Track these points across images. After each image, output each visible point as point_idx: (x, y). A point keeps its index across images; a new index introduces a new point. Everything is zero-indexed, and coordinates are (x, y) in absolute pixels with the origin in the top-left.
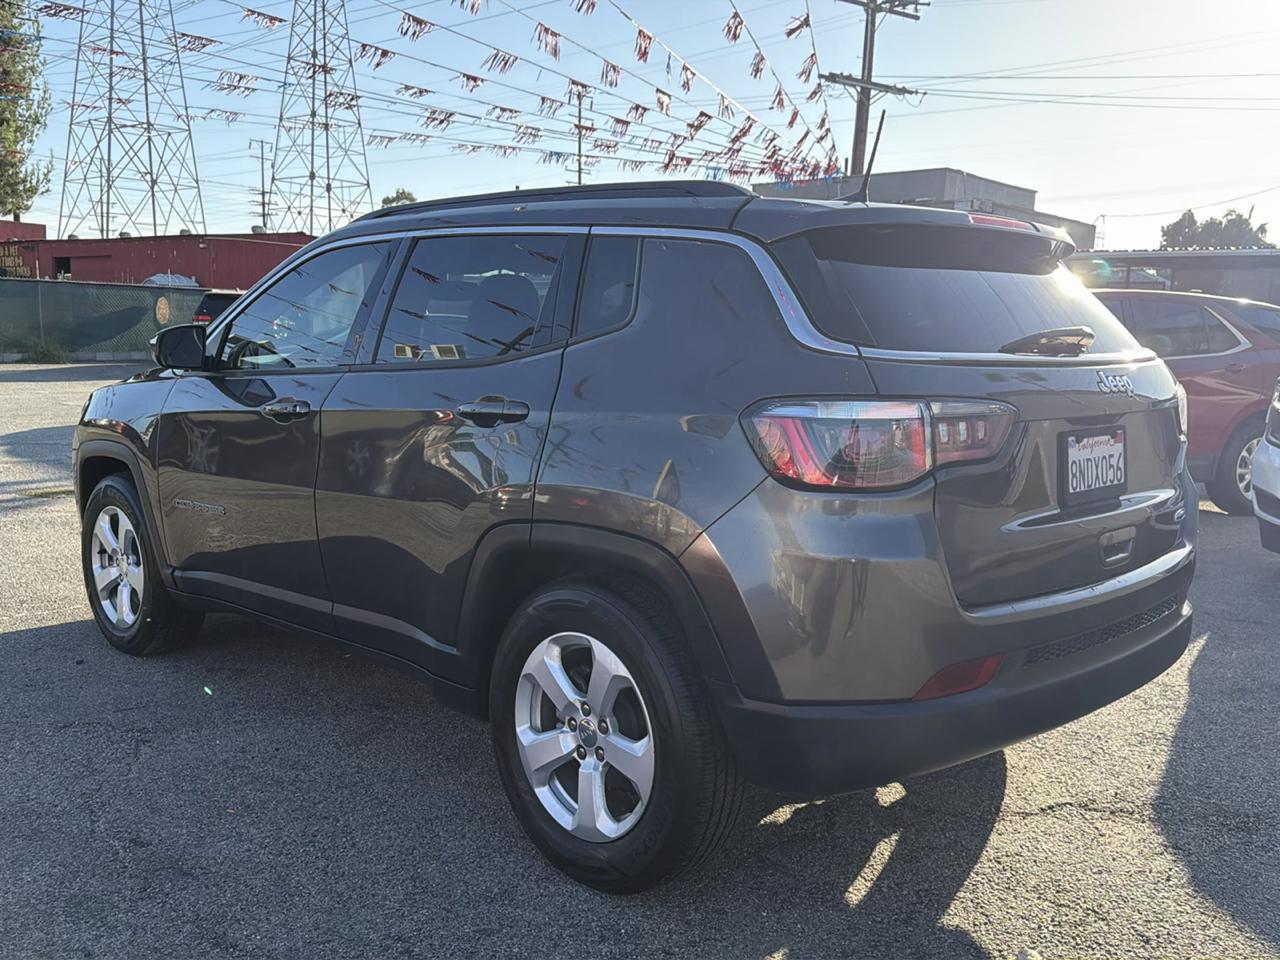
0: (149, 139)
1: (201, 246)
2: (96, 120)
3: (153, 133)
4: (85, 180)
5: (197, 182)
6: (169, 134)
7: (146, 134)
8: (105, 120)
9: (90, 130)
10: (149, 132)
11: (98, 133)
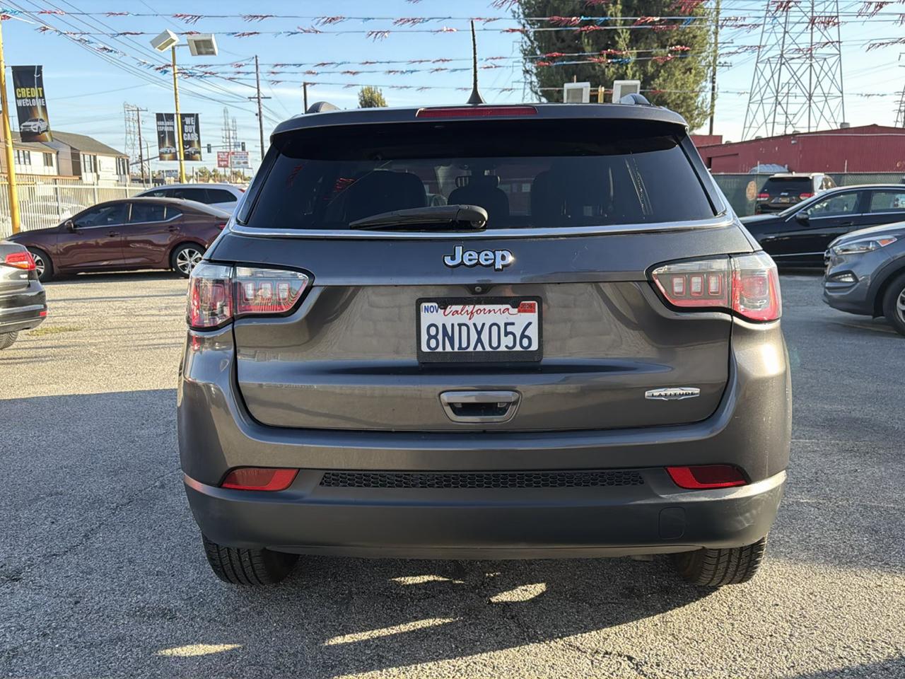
0: (811, 65)
1: (793, 142)
2: (773, 57)
3: (814, 60)
4: (762, 101)
5: (842, 92)
6: (825, 59)
7: (808, 61)
8: (779, 56)
9: (768, 65)
10: (811, 60)
11: (773, 66)
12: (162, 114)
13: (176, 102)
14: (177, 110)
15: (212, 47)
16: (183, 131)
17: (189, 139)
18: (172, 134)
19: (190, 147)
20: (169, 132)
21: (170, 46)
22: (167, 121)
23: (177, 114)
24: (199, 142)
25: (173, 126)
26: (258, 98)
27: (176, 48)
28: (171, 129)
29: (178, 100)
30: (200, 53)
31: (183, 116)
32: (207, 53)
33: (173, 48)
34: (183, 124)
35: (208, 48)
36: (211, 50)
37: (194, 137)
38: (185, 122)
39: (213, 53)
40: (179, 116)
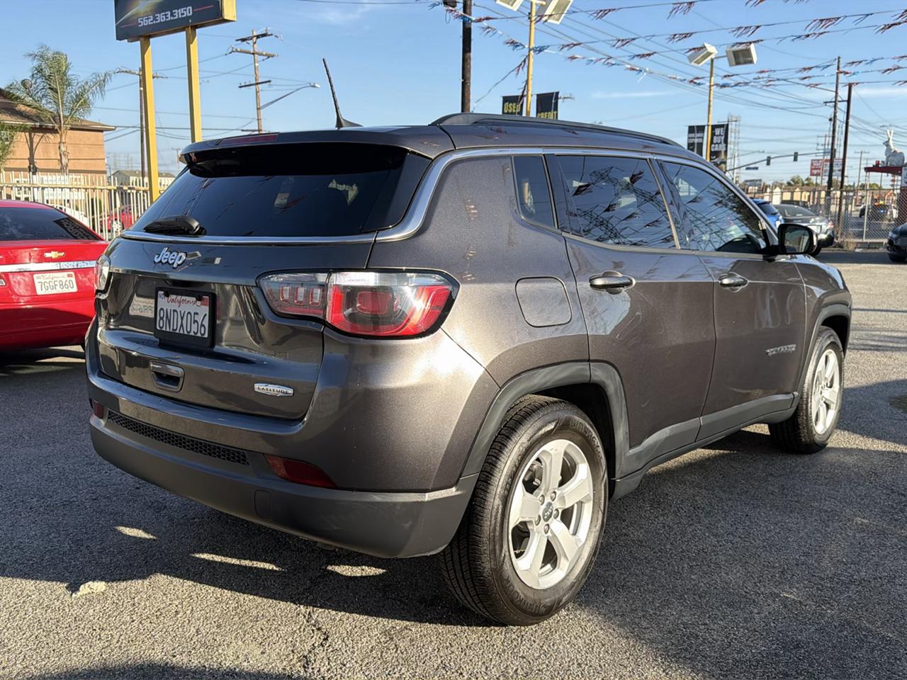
12: (693, 127)
13: (709, 113)
14: (708, 121)
15: (750, 55)
16: (712, 143)
17: (716, 149)
18: (700, 145)
19: (717, 157)
20: (698, 143)
21: (709, 58)
22: (698, 132)
23: (708, 125)
24: (726, 152)
25: (703, 138)
26: (835, 102)
27: (715, 60)
28: (700, 140)
29: (711, 112)
30: (738, 63)
31: (714, 127)
32: (745, 63)
33: (712, 61)
34: (713, 134)
35: (746, 57)
36: (750, 59)
37: (722, 148)
38: (714, 133)
39: (751, 62)
40: (710, 128)
